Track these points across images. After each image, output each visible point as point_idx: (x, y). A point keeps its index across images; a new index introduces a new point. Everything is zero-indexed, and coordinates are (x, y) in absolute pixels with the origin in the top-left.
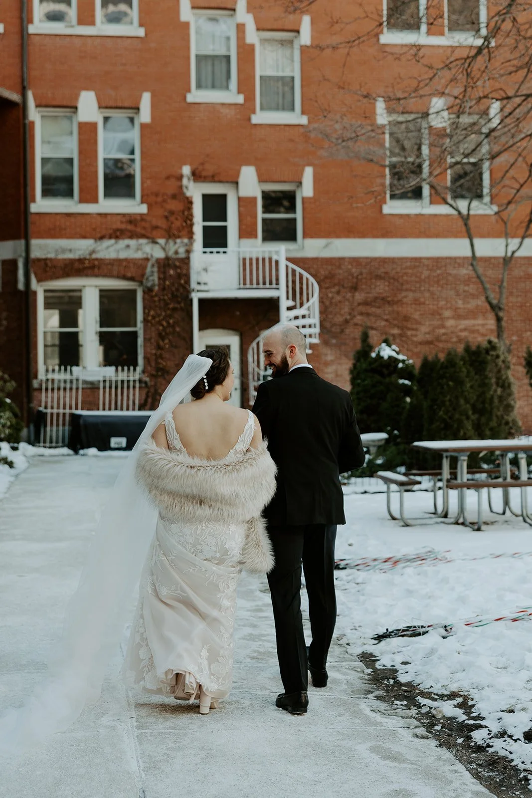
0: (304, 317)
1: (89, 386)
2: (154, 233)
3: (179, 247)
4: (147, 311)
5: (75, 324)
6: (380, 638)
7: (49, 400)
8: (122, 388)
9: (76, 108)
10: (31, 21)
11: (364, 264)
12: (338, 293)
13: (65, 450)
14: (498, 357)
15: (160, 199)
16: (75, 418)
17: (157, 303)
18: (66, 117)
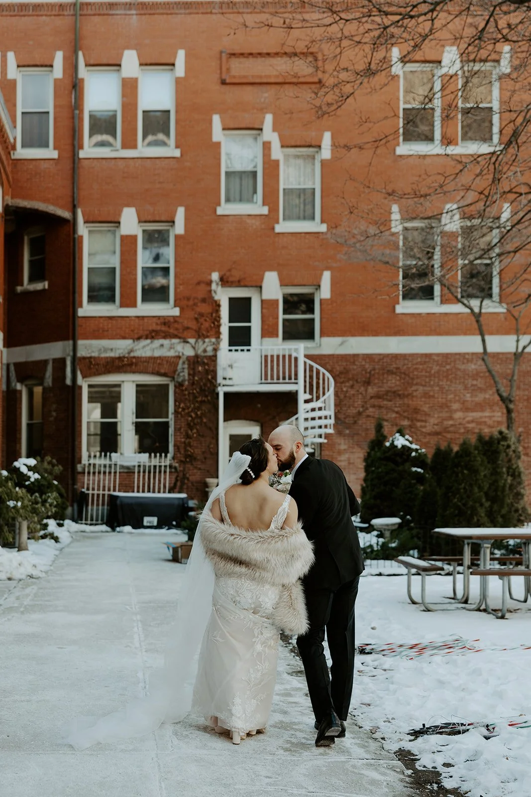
0: (320, 409)
1: (126, 471)
2: (185, 333)
3: (207, 346)
4: (177, 404)
5: (115, 416)
6: (416, 734)
7: (91, 482)
8: (155, 472)
9: (119, 223)
10: (81, 147)
11: (376, 360)
12: (352, 387)
13: (104, 528)
14: (509, 446)
15: (191, 303)
16: (113, 498)
17: (187, 397)
18: (109, 231)
